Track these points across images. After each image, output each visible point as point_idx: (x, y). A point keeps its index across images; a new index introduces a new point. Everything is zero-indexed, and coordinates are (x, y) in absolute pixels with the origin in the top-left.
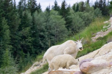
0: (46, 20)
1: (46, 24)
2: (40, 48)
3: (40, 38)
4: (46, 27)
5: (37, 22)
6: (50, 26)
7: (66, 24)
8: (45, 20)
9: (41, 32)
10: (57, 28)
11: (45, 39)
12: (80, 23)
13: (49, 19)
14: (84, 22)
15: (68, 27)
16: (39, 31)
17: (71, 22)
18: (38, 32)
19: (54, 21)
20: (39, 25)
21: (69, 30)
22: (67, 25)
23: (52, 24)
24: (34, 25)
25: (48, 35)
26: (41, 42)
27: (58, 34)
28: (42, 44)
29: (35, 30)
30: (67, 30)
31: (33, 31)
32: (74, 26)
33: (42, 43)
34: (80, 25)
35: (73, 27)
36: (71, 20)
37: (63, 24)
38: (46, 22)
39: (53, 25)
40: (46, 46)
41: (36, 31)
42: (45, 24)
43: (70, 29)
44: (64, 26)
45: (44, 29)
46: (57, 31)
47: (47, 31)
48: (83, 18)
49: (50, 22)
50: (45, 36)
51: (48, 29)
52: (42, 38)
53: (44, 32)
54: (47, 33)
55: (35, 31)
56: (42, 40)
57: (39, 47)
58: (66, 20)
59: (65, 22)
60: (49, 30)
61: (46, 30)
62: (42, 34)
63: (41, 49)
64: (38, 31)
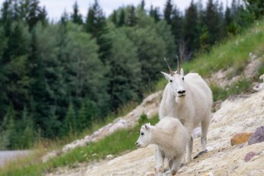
0: (59, 43)
1: (60, 51)
2: (46, 101)
3: (46, 80)
4: (59, 57)
5: (40, 45)
6: (68, 55)
7: (99, 52)
8: (58, 41)
9: (49, 66)
10: (81, 60)
11: (56, 82)
12: (128, 50)
13: (66, 40)
14: (136, 49)
15: (103, 58)
16: (45, 65)
17: (109, 47)
18: (43, 66)
19: (75, 43)
20: (45, 52)
21: (105, 64)
22: (101, 54)
23: (72, 50)
24: (36, 52)
25: (63, 74)
26: (48, 88)
27: (83, 72)
28: (51, 92)
29: (36, 63)
30: (102, 63)
31: (34, 63)
32: (116, 57)
33: (51, 89)
34: (127, 55)
35: (113, 57)
36: (108, 43)
37: (93, 52)
38: (59, 45)
39: (74, 53)
40: (58, 96)
41: (39, 65)
42: (57, 49)
43: (108, 62)
44: (96, 55)
45: (56, 60)
46: (80, 64)
47: (61, 66)
48: (134, 39)
49: (69, 45)
50: (56, 75)
51: (63, 61)
52: (52, 80)
53: (55, 66)
54: (62, 69)
55: (36, 65)
56: (50, 83)
57: (44, 99)
58: (99, 42)
59: (97, 47)
60: (65, 64)
61: (59, 62)
62: (51, 70)
63: (48, 103)
64: (42, 63)
